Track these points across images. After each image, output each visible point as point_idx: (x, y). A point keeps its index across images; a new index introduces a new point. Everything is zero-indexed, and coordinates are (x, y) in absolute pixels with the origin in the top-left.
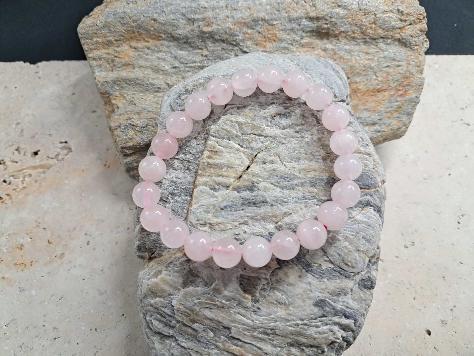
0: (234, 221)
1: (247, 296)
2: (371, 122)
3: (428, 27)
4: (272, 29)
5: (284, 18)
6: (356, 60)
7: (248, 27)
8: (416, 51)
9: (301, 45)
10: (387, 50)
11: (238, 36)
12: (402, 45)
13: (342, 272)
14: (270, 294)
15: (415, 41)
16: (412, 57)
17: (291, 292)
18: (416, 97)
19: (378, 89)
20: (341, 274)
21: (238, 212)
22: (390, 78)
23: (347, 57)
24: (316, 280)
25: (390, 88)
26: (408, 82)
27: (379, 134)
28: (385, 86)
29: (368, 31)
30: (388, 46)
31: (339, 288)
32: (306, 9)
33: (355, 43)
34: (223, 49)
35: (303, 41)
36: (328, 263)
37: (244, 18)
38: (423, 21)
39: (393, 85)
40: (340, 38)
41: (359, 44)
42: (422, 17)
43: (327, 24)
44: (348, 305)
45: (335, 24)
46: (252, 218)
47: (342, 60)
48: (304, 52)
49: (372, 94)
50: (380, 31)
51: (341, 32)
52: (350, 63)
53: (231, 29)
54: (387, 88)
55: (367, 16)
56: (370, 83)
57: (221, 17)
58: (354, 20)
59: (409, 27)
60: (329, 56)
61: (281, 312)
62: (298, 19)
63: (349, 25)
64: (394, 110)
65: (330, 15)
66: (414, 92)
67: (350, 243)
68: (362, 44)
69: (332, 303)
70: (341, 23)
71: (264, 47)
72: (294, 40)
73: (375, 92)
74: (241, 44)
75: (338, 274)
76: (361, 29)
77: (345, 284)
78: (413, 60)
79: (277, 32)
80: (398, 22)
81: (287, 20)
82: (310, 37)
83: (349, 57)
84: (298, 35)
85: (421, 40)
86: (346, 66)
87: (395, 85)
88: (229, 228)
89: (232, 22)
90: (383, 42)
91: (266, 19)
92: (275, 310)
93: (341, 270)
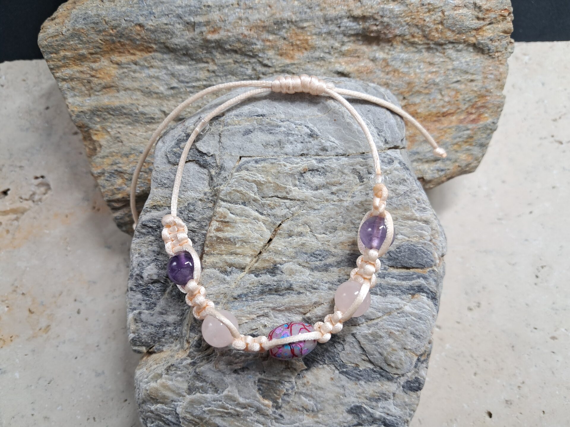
0: (251, 313)
1: (266, 402)
2: (432, 158)
3: (514, 27)
4: (302, 33)
5: (318, 18)
6: (415, 74)
7: (268, 32)
8: (496, 59)
9: (341, 53)
10: (457, 59)
11: (256, 44)
12: (478, 52)
13: (383, 374)
14: (295, 400)
15: (496, 47)
16: (491, 68)
17: (319, 397)
18: (493, 123)
19: (444, 113)
20: (382, 376)
21: (255, 302)
22: (460, 97)
23: (404, 69)
24: (351, 382)
25: (459, 111)
26: (484, 103)
27: (442, 173)
28: (453, 109)
29: (433, 34)
30: (459, 53)
31: (379, 393)
32: (348, 5)
33: (414, 49)
34: (236, 62)
35: (345, 48)
36: (367, 363)
37: (263, 19)
38: (508, 18)
39: (463, 107)
40: (395, 43)
41: (420, 51)
42: (506, 14)
43: (377, 25)
44: (389, 412)
45: (388, 25)
46: (274, 309)
47: (396, 74)
48: (346, 63)
49: (435, 119)
50: (449, 34)
51: (396, 36)
52: (407, 78)
53: (245, 36)
54: (456, 111)
55: (431, 13)
56: (433, 105)
57: (232, 19)
58: (414, 19)
59: (488, 27)
60: (380, 68)
61: (307, 419)
62: (337, 19)
63: (407, 26)
64: (463, 141)
65: (381, 13)
66: (491, 116)
67: (395, 340)
68: (423, 50)
69: (370, 410)
70: (396, 23)
71: (292, 58)
72: (332, 47)
73: (439, 117)
74: (260, 55)
75: (379, 376)
76: (423, 31)
77: (387, 387)
78: (491, 72)
79: (309, 38)
80: (474, 21)
81: (322, 20)
82: (354, 41)
83: (406, 70)
84: (338, 40)
85: (503, 45)
86: (401, 82)
87: (466, 106)
88: (244, 322)
89: (246, 27)
90: (452, 49)
91: (293, 20)
92: (301, 417)
93: (382, 371)
